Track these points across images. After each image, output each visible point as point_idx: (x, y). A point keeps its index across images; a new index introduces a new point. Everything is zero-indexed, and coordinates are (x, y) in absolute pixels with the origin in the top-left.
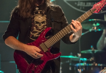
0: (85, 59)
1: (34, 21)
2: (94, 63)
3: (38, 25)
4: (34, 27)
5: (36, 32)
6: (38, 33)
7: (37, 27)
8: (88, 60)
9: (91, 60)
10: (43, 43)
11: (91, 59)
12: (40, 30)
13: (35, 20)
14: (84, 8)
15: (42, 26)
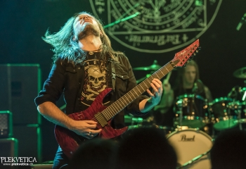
0: (140, 119)
1: (87, 75)
2: (154, 124)
3: (93, 82)
4: (88, 86)
5: (91, 93)
6: (93, 95)
7: (91, 85)
8: (145, 120)
9: (149, 121)
10: (99, 113)
11: (150, 119)
12: (96, 90)
13: (90, 75)
14: (139, 45)
15: (99, 84)
